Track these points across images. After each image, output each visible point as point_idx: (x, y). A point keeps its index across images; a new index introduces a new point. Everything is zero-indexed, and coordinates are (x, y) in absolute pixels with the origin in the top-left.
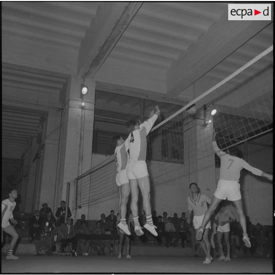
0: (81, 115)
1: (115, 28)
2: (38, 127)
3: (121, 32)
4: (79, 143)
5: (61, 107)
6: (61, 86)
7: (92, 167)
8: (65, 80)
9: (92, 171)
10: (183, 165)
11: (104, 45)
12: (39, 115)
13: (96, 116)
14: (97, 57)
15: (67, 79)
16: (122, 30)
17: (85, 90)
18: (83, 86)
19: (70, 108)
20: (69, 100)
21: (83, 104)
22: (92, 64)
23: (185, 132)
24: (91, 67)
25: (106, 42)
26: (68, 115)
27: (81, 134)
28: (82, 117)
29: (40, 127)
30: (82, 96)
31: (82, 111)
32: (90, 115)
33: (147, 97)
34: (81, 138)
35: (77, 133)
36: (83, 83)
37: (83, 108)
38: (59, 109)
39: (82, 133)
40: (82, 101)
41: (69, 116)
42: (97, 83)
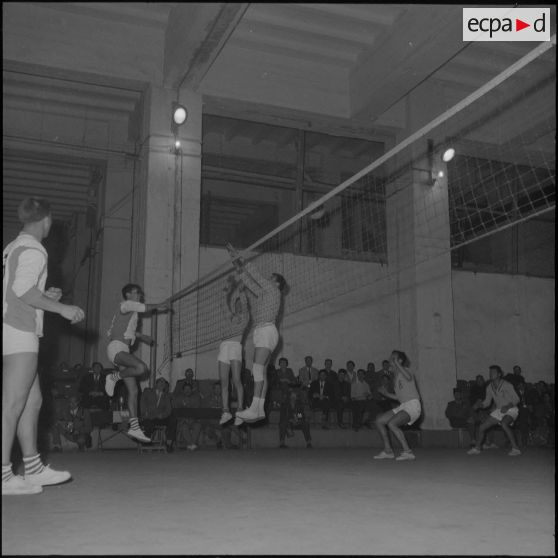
0: (174, 167)
4: (172, 226)
5: (133, 152)
6: (132, 107)
7: (201, 277)
8: (138, 95)
9: (201, 284)
13: (206, 167)
14: (203, 44)
15: (141, 92)
17: (180, 115)
18: (176, 106)
19: (151, 155)
20: (149, 137)
21: (178, 144)
22: (193, 60)
23: (389, 196)
24: (191, 66)
26: (147, 169)
27: (175, 206)
28: (176, 171)
30: (175, 127)
31: (176, 159)
32: (192, 167)
33: (310, 125)
34: (175, 215)
35: (169, 205)
36: (176, 100)
37: (177, 152)
38: (128, 154)
39: (179, 205)
40: (176, 137)
41: (150, 169)
42: (206, 98)
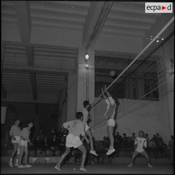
0: (86, 73)
1: (101, 13)
2: (64, 83)
3: (106, 15)
4: (86, 91)
10: (158, 101)
11: (96, 26)
12: (64, 75)
13: (96, 73)
14: (93, 34)
15: (76, 51)
16: (107, 14)
17: (87, 57)
18: (86, 54)
19: (79, 69)
20: (78, 64)
21: (87, 66)
22: (91, 39)
24: (90, 41)
25: (97, 23)
27: (87, 85)
28: (87, 74)
29: (66, 83)
30: (86, 61)
31: (87, 70)
33: (130, 57)
34: (87, 88)
35: (85, 85)
36: (86, 52)
37: (87, 68)
40: (87, 63)
42: (96, 51)
